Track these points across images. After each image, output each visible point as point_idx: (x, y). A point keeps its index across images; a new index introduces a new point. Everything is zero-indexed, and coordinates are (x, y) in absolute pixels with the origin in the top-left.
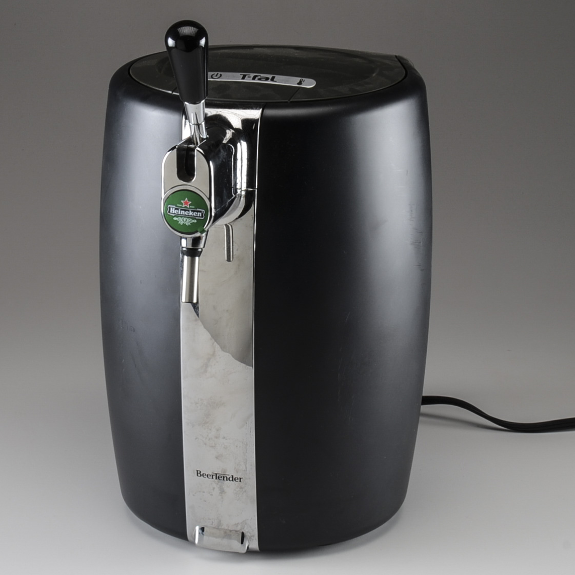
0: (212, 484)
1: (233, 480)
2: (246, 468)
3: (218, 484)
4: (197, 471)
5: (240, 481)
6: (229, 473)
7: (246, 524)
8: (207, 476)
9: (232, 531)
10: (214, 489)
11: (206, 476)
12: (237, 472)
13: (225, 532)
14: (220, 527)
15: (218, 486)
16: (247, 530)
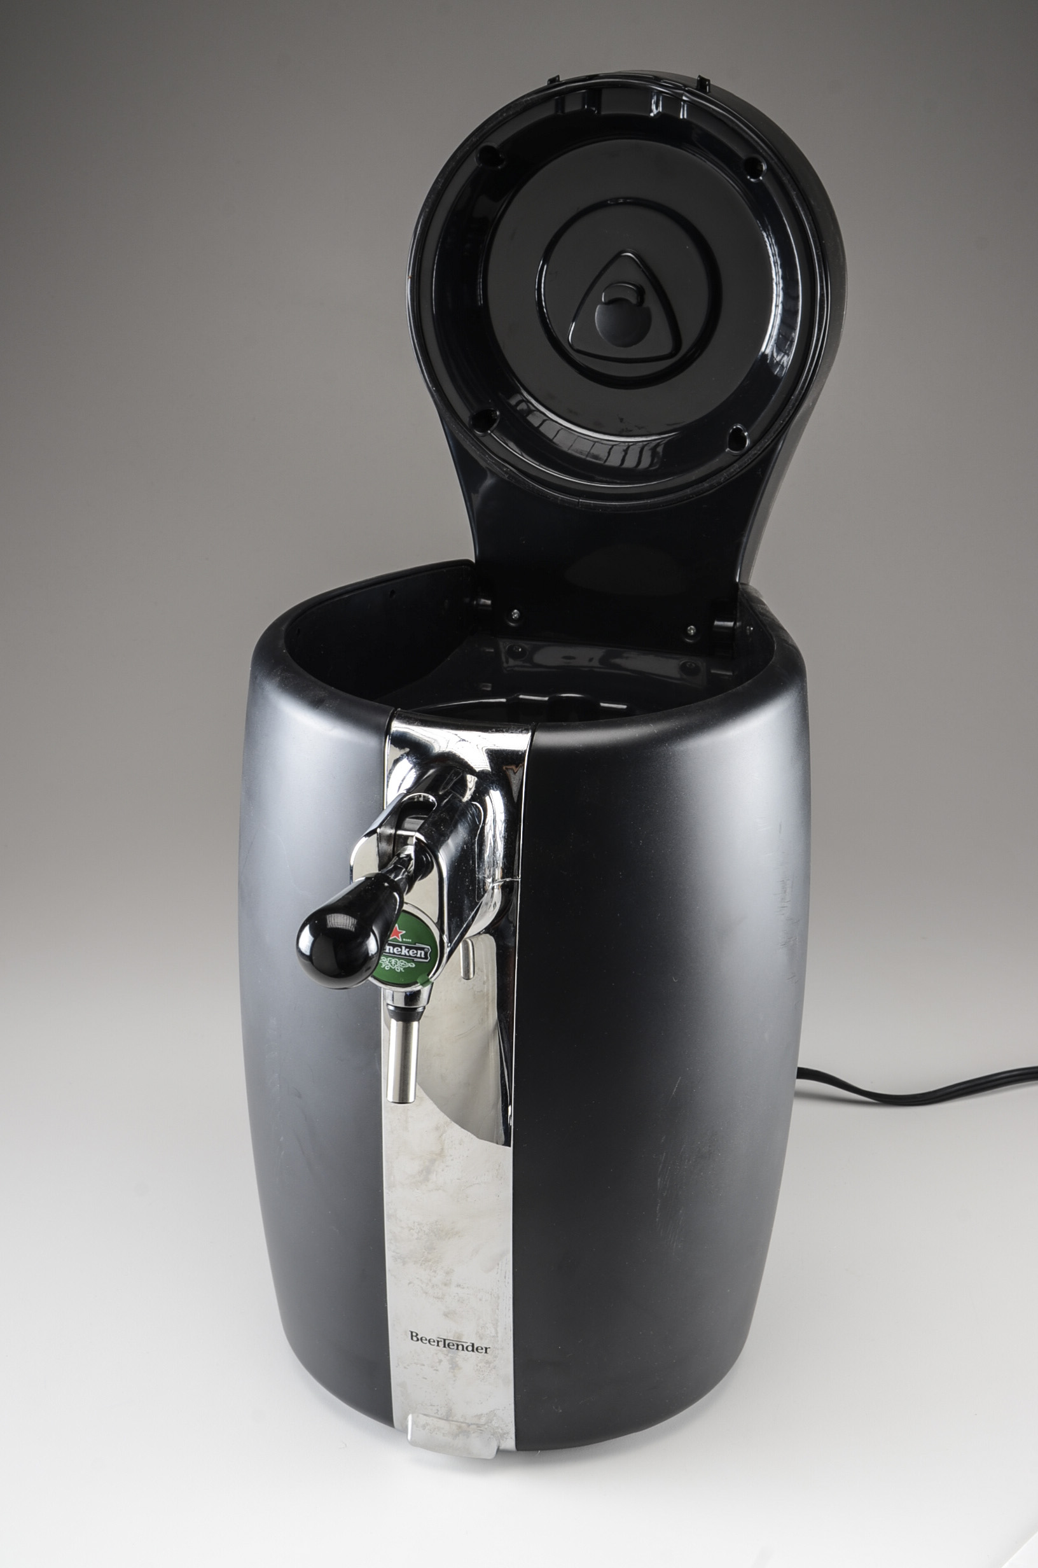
0: (437, 1354)
1: (473, 1350)
2: (497, 1333)
3: (447, 1355)
4: (412, 1332)
5: (486, 1352)
6: (467, 1340)
7: (495, 1415)
8: (429, 1341)
9: (472, 1424)
10: (440, 1361)
11: (427, 1342)
12: (481, 1339)
13: (460, 1427)
14: (450, 1418)
15: (448, 1358)
16: (496, 1425)
